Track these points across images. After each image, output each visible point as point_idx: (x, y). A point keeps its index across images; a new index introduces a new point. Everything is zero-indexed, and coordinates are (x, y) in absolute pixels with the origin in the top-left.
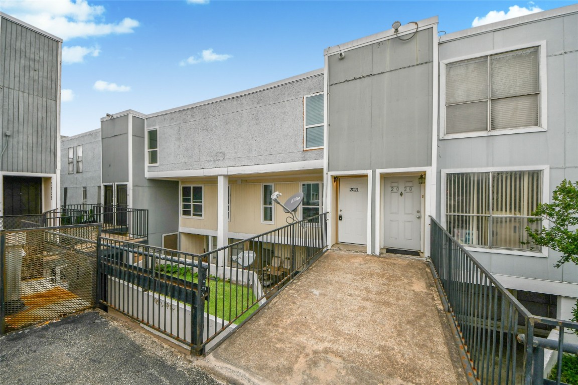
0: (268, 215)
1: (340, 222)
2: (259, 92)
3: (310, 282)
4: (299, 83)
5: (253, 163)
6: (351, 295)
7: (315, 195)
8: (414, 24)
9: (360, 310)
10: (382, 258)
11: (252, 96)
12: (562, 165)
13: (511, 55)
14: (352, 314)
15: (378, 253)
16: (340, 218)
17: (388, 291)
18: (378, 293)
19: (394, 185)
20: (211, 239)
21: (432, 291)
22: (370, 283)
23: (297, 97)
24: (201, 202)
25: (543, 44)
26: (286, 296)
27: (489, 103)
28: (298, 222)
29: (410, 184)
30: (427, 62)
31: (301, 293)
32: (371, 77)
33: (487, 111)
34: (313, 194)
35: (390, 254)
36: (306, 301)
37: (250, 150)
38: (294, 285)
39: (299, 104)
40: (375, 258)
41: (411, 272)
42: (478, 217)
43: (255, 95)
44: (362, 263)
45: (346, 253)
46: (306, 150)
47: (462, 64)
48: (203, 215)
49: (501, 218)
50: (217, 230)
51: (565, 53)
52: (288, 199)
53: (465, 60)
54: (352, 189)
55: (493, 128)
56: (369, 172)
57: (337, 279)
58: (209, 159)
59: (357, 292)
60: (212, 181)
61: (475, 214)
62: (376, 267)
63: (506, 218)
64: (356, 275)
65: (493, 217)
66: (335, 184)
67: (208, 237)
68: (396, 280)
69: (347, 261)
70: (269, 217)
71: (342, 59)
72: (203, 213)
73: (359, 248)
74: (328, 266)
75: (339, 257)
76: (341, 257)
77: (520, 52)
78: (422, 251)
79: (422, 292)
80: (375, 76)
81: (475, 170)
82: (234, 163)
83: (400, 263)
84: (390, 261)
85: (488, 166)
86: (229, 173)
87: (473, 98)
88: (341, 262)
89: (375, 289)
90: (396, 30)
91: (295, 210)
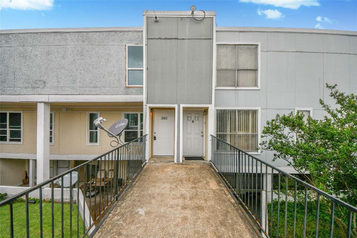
0: (93, 138)
1: (154, 141)
2: (85, 32)
3: (134, 201)
4: (122, 33)
5: (77, 93)
6: (172, 207)
7: (132, 122)
8: (203, 12)
9: (183, 222)
10: (184, 165)
11: (77, 34)
12: (266, 108)
13: (246, 47)
14: (178, 229)
15: (181, 161)
16: (155, 138)
17: (197, 194)
18: (191, 198)
19: (189, 115)
20: (31, 163)
21: (222, 187)
22: (183, 190)
23: (120, 44)
24: (20, 128)
25: (259, 44)
26: (110, 226)
27: (236, 71)
28: (123, 146)
29: (197, 115)
30: (210, 39)
31: (126, 218)
32: (176, 40)
33: (235, 76)
34: (131, 122)
35: (188, 161)
36: (133, 227)
37: (74, 82)
38: (119, 208)
39: (122, 50)
40: (180, 165)
41: (204, 173)
42: (230, 135)
43: (81, 34)
44: (173, 171)
45: (160, 165)
46: (128, 87)
47: (224, 47)
48: (22, 140)
49: (240, 135)
50: (36, 154)
51: (268, 51)
52: (112, 125)
53: (226, 44)
54: (163, 118)
55: (238, 86)
56: (176, 106)
57: (157, 190)
58: (27, 85)
59: (177, 201)
60: (32, 107)
61: (229, 133)
62: (182, 173)
63: (242, 135)
64: (171, 183)
65: (239, 135)
66: (151, 114)
67: (29, 160)
68: (199, 182)
69: (162, 172)
70: (94, 140)
71: (157, 22)
72: (22, 138)
73: (168, 159)
74: (149, 179)
75: (155, 169)
76: (157, 168)
77: (250, 46)
78: (204, 156)
79: (217, 189)
80: (180, 40)
81: (230, 108)
82: (56, 92)
83: (196, 167)
84: (190, 166)
85: (235, 106)
86: (50, 101)
87: (229, 68)
88: (158, 173)
89: (188, 194)
90: (193, 13)
91: (119, 135)
